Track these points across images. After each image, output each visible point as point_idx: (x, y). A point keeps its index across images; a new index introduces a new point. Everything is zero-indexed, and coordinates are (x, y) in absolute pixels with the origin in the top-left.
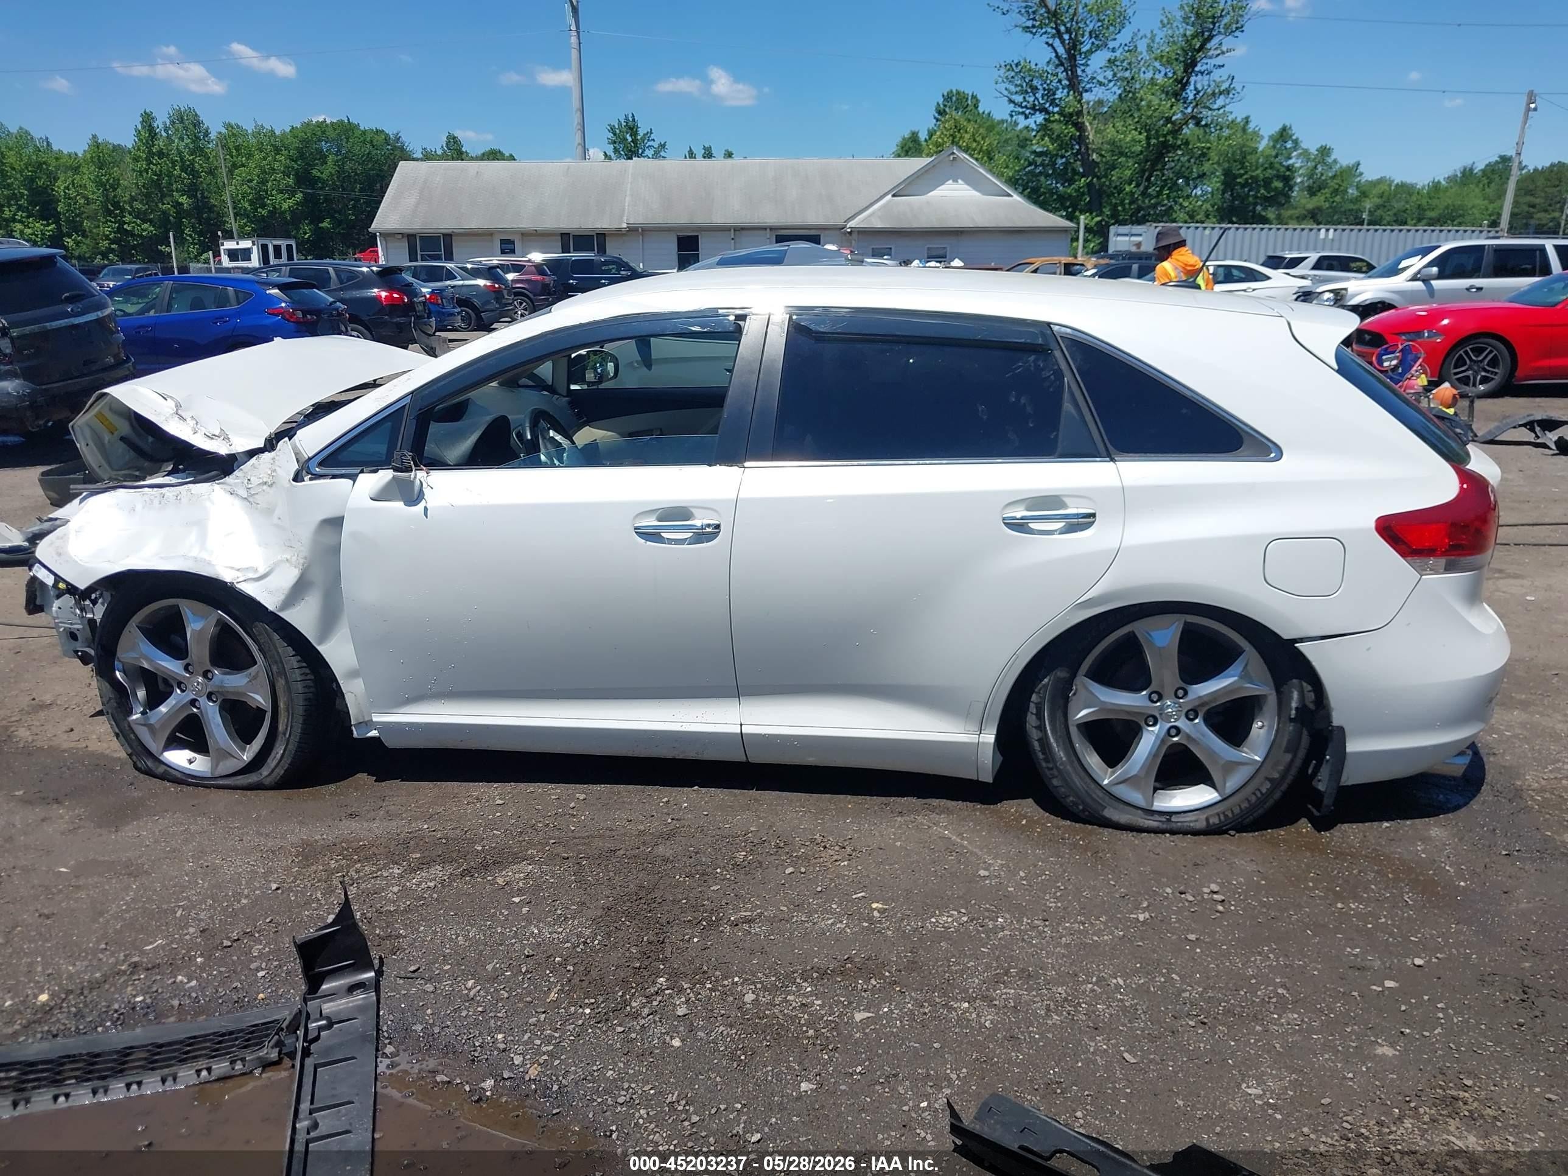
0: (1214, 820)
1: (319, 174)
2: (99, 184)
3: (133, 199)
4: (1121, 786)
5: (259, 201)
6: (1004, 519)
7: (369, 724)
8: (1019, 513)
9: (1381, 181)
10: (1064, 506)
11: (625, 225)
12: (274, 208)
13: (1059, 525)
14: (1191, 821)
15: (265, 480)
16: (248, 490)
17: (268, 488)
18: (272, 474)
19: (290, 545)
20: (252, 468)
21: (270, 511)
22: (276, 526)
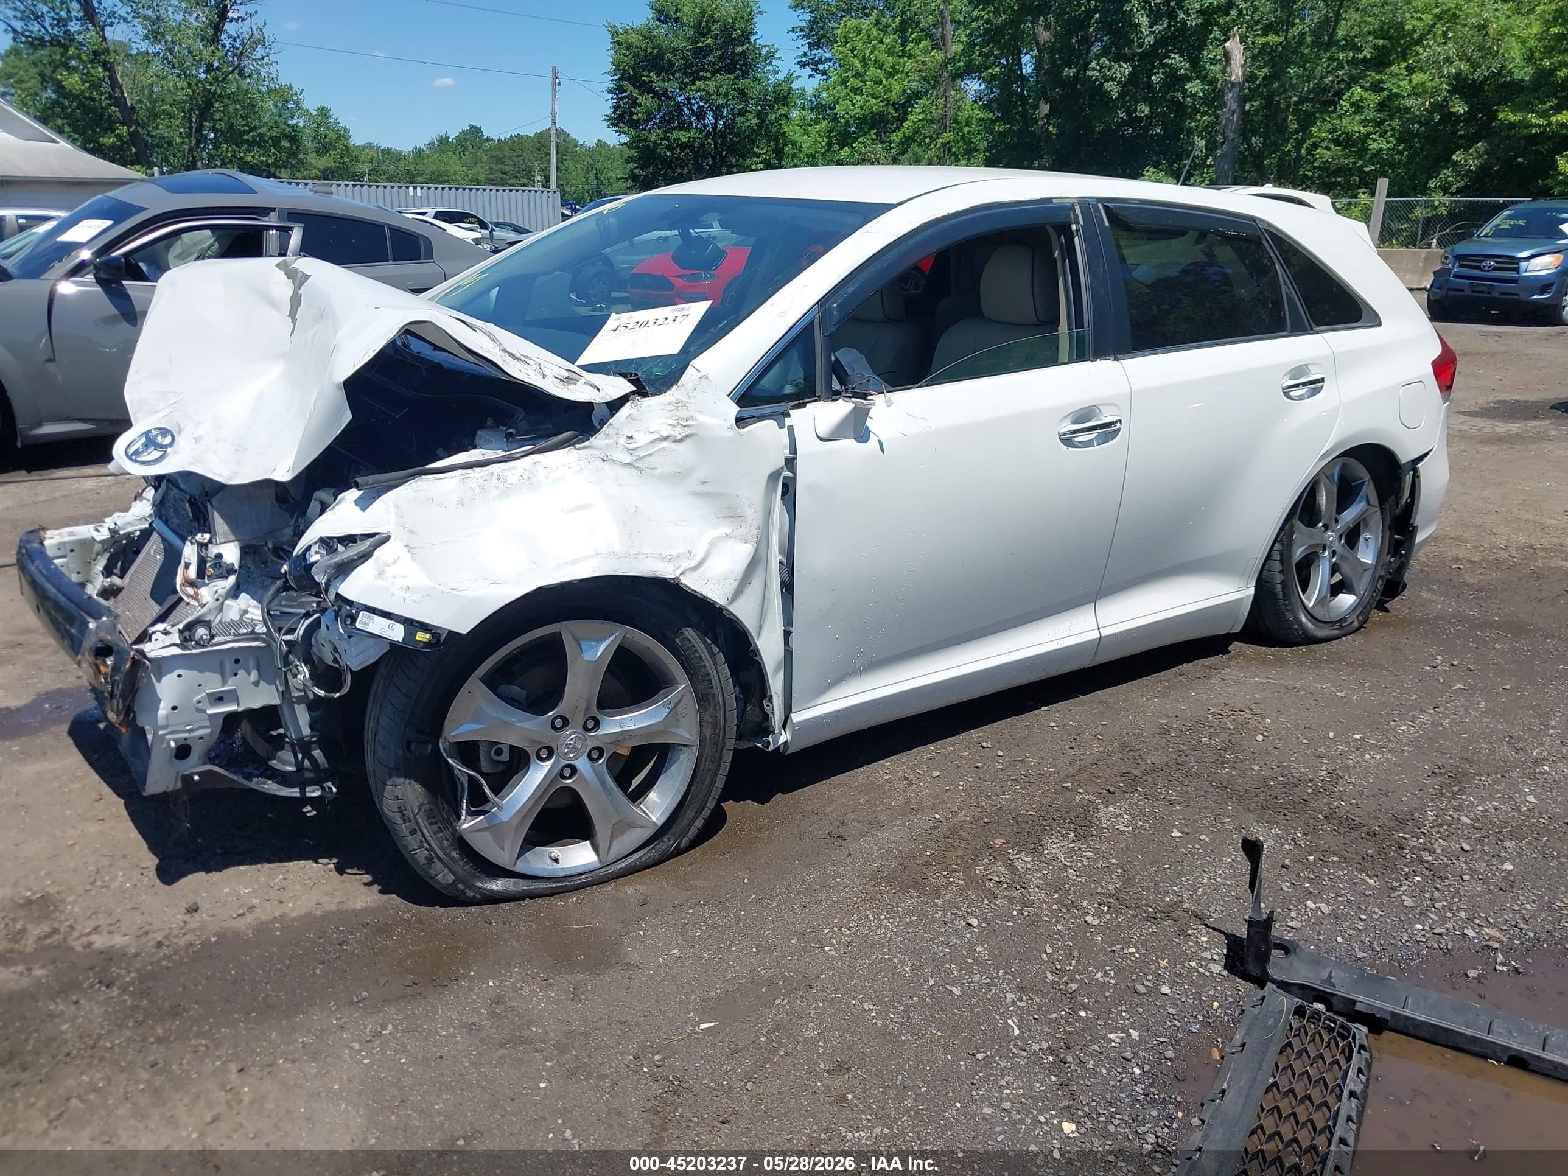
0: (1361, 618)
4: (1317, 607)
6: (1284, 388)
8: (1289, 382)
9: (369, 146)
13: (1307, 390)
15: (665, 434)
16: (632, 452)
17: (674, 445)
18: (685, 423)
19: (732, 515)
20: (628, 419)
21: (679, 476)
22: (695, 494)
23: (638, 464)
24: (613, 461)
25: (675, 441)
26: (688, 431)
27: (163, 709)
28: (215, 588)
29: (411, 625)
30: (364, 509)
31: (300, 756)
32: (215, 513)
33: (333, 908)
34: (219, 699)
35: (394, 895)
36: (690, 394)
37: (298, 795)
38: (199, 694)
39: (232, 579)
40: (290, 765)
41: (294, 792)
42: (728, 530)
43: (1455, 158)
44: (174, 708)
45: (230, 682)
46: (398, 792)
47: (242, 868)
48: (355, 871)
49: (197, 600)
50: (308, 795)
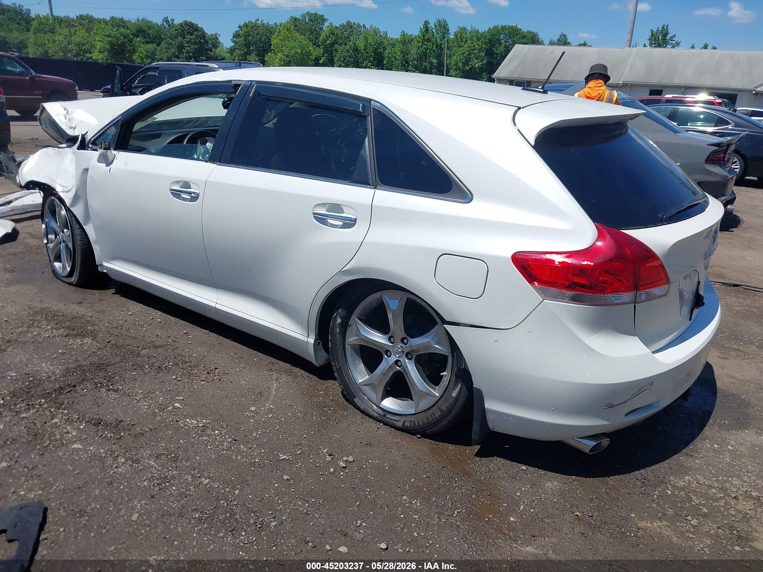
0: (407, 424)
1: (496, 51)
2: (402, 52)
3: (414, 59)
4: (367, 387)
5: (467, 62)
6: (314, 214)
7: (102, 265)
8: (323, 211)
10: (343, 212)
11: (621, 82)
12: (472, 66)
13: (340, 223)
14: (395, 420)
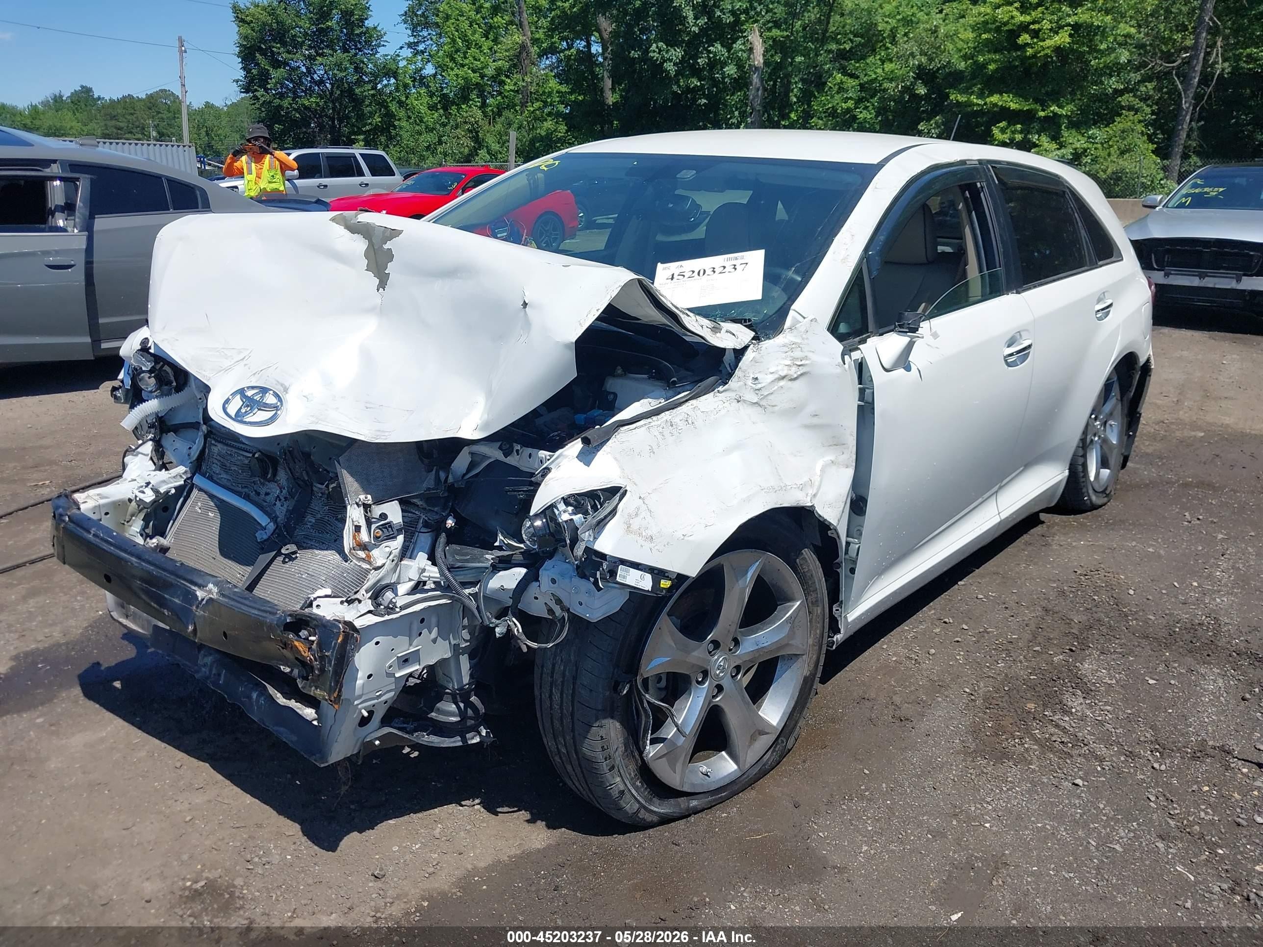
15: (783, 374)
16: (757, 392)
17: (790, 383)
18: (799, 363)
19: (837, 443)
20: (753, 363)
21: (794, 411)
22: (807, 427)
23: (762, 403)
24: (744, 401)
25: (791, 380)
26: (802, 370)
27: (361, 679)
28: (388, 549)
29: (657, 573)
30: (588, 464)
31: (462, 705)
32: (344, 472)
33: (515, 851)
34: (405, 661)
35: (563, 829)
36: (804, 336)
37: (460, 744)
38: (391, 658)
39: (401, 538)
40: (452, 714)
41: (455, 742)
42: (832, 458)
43: (920, 127)
44: (370, 676)
45: (415, 643)
46: (602, 732)
47: (391, 822)
48: (506, 809)
49: (370, 563)
50: (469, 742)
